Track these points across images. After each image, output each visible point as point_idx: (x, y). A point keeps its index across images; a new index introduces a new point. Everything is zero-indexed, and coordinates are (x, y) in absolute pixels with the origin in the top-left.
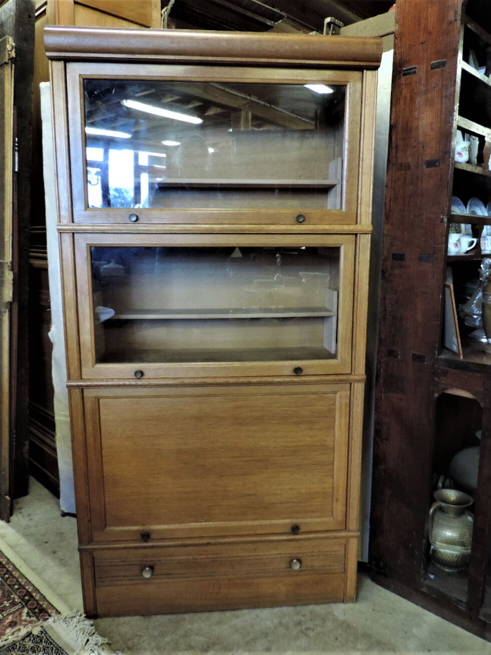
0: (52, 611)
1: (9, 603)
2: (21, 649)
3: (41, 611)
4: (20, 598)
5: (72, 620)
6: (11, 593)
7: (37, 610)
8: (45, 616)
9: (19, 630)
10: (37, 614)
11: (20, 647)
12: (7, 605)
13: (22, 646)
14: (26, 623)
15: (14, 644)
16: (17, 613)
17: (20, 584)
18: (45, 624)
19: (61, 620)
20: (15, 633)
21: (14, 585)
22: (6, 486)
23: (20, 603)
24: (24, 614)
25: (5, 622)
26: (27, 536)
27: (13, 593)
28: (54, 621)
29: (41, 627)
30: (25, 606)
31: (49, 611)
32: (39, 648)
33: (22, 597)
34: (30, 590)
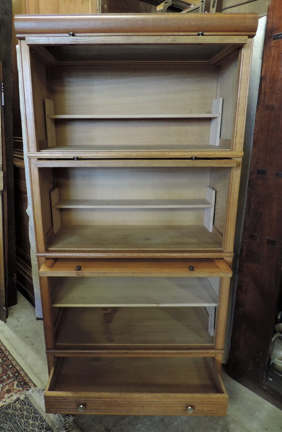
0: (31, 384)
1: (6, 377)
2: (14, 408)
3: (25, 384)
4: (13, 374)
5: (43, 392)
6: (7, 370)
7: (22, 383)
8: (27, 387)
9: (12, 396)
10: (23, 386)
11: (13, 407)
12: (5, 378)
13: (14, 407)
14: (16, 391)
15: (10, 405)
16: (11, 384)
17: (12, 365)
18: (27, 393)
19: (37, 391)
20: (10, 398)
21: (9, 365)
22: (3, 301)
23: (13, 377)
24: (15, 385)
25: (4, 390)
26: (16, 332)
27: (9, 371)
28: (33, 392)
29: (25, 395)
30: (16, 380)
31: (30, 384)
32: (24, 409)
33: (14, 374)
34: (18, 369)
